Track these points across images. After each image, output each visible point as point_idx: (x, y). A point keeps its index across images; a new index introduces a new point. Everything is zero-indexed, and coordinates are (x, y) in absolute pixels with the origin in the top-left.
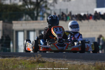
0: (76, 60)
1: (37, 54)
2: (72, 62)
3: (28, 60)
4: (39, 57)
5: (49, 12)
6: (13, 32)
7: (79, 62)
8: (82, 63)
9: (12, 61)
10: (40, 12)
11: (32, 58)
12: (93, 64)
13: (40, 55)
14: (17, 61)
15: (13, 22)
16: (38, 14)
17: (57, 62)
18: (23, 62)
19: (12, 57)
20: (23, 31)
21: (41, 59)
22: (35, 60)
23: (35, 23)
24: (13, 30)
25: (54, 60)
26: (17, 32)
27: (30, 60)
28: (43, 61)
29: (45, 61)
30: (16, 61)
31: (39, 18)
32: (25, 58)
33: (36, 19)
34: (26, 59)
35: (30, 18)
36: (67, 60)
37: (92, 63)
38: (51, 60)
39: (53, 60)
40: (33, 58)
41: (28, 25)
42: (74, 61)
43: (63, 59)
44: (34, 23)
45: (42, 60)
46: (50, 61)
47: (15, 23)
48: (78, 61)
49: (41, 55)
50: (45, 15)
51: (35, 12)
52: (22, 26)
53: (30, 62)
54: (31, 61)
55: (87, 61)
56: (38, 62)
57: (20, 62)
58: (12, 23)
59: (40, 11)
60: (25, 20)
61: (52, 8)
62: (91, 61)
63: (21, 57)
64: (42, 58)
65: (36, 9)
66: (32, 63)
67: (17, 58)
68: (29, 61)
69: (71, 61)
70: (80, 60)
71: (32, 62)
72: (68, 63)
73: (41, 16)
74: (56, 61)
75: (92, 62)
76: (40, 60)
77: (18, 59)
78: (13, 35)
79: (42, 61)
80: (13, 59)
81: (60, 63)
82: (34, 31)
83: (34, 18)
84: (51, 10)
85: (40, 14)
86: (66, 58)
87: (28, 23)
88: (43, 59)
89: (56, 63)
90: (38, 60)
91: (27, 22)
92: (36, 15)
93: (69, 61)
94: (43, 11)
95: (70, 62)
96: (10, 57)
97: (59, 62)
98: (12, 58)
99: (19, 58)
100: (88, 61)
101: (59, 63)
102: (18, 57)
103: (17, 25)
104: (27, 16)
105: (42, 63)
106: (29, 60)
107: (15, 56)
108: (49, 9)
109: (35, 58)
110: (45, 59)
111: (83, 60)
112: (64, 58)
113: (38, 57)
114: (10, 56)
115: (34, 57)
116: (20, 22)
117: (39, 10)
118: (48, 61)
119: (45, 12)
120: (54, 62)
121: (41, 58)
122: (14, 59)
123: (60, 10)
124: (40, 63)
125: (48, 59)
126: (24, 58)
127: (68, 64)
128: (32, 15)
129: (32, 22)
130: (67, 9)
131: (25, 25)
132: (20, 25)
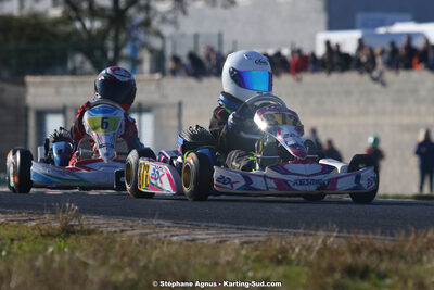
5: (156, 43)
6: (26, 116)
10: (124, 45)
15: (29, 79)
16: (117, 50)
20: (62, 111)
24: (27, 109)
26: (41, 115)
35: (88, 66)
41: (80, 90)
47: (35, 84)
51: (110, 44)
52: (58, 93)
58: (23, 84)
59: (127, 40)
60: (74, 72)
61: (167, 30)
65: (112, 33)
73: (127, 59)
78: (26, 125)
85: (126, 51)
87: (82, 83)
91: (77, 80)
92: (111, 55)
94: (135, 39)
103: (41, 90)
104: (79, 58)
108: (159, 34)
116: (54, 79)
117: (123, 36)
119: (145, 45)
123: (196, 37)
128: (97, 53)
130: (220, 36)
131: (70, 90)
132: (53, 90)
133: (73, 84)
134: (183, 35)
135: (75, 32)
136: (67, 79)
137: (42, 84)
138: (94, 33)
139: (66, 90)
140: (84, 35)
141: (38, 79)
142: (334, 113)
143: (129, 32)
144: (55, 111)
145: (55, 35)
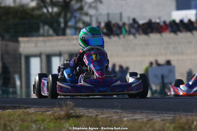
0: (138, 111)
1: (65, 102)
2: (131, 115)
3: (48, 113)
4: (70, 108)
6: (20, 59)
7: (145, 115)
8: (150, 117)
9: (19, 116)
10: (70, 20)
11: (55, 109)
12: (171, 118)
13: (71, 102)
14: (29, 115)
15: (21, 39)
16: (66, 23)
17: (103, 116)
18: (40, 118)
19: (20, 108)
20: (39, 55)
21: (73, 112)
22: (63, 113)
23: (62, 39)
24: (20, 55)
25: (98, 112)
26: (28, 58)
27: (53, 113)
28: (78, 114)
29: (81, 114)
30: (26, 115)
31: (68, 31)
32: (43, 109)
33: (64, 34)
34: (45, 111)
35: (51, 32)
36: (121, 113)
37: (168, 118)
38: (91, 113)
39: (95, 112)
40: (59, 109)
41: (48, 44)
42: (135, 113)
43: (114, 111)
44: (59, 40)
45: (76, 114)
46: (90, 115)
47: (24, 42)
48: (142, 113)
49: (73, 104)
50: (80, 25)
51: (62, 20)
52: (36, 46)
53: (52, 117)
54: (55, 114)
55: (159, 113)
56: (69, 116)
57: (34, 118)
58: (17, 42)
59: (71, 17)
60: (43, 36)
61: (92, 12)
62: (167, 113)
63: (36, 108)
64: (75, 108)
65: (63, 15)
66: (56, 119)
67: (28, 110)
68: (50, 115)
69: (130, 113)
70: (147, 111)
71: (56, 117)
72: (124, 117)
73: (71, 27)
74: (102, 114)
75: (170, 115)
76: (71, 113)
77: (30, 112)
78: (20, 63)
79: (74, 114)
80: (20, 111)
81: (109, 119)
82: (60, 55)
83: (60, 31)
84: (91, 16)
85: (71, 23)
86: (120, 109)
87: (49, 40)
88: (77, 111)
89: (102, 118)
90: (68, 112)
91: (46, 39)
92: (62, 25)
93: (125, 114)
94: (75, 17)
95: (129, 115)
96: (15, 108)
97: (108, 115)
98: (18, 110)
99: (32, 110)
100: (162, 113)
101: (107, 117)
102: (30, 108)
103: (27, 45)
104: (46, 27)
105: (75, 119)
106: (50, 112)
107: (25, 106)
108: (87, 14)
109: (63, 110)
110: (80, 111)
111: (151, 112)
112: (117, 109)
113: (67, 108)
114: (15, 105)
115: (61, 106)
116: (34, 39)
117: (69, 15)
118: (87, 114)
119: (80, 20)
120: (97, 115)
121: (72, 109)
122: (23, 111)
123: (108, 15)
124: (71, 119)
125: (86, 111)
126: (41, 109)
127: (125, 119)
128: (55, 25)
129: (55, 38)
130: (121, 14)
131: (43, 44)
132: (33, 45)
133: (44, 41)
134: (100, 14)
135: (43, 14)
136: (41, 39)
137: (28, 42)
138: (54, 14)
139: (40, 44)
140: (49, 16)
141: (25, 39)
142: (182, 53)
143: (72, 13)
144: (35, 56)
145: (32, 16)
